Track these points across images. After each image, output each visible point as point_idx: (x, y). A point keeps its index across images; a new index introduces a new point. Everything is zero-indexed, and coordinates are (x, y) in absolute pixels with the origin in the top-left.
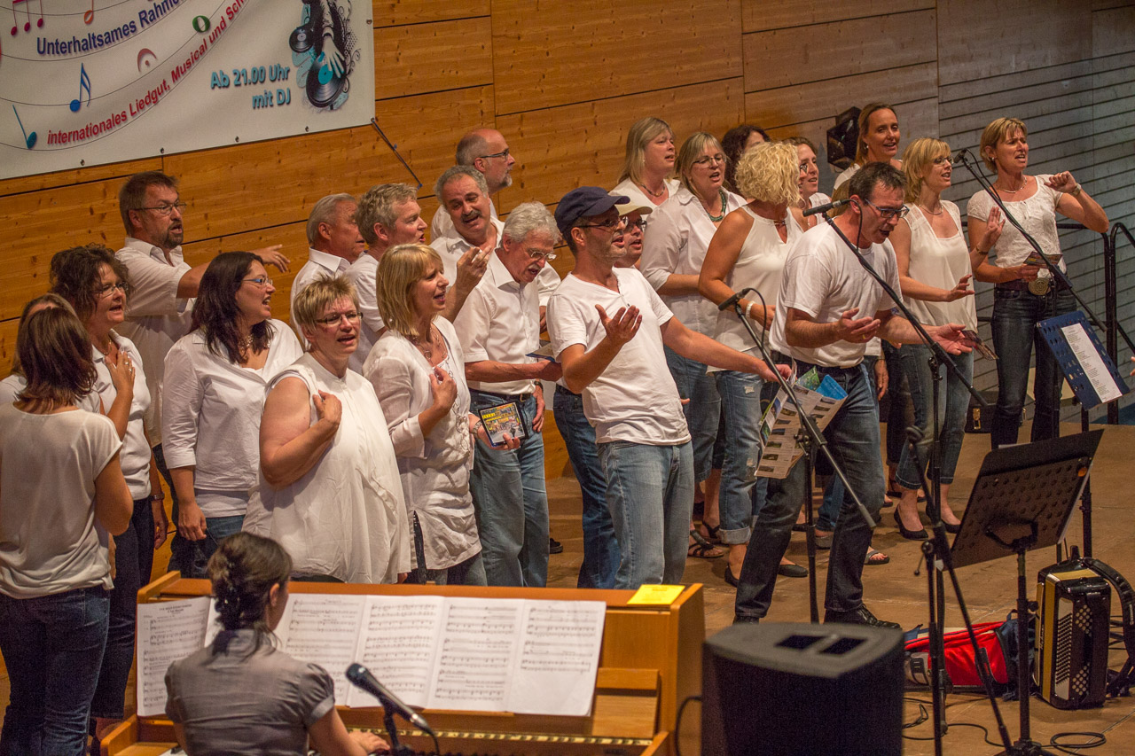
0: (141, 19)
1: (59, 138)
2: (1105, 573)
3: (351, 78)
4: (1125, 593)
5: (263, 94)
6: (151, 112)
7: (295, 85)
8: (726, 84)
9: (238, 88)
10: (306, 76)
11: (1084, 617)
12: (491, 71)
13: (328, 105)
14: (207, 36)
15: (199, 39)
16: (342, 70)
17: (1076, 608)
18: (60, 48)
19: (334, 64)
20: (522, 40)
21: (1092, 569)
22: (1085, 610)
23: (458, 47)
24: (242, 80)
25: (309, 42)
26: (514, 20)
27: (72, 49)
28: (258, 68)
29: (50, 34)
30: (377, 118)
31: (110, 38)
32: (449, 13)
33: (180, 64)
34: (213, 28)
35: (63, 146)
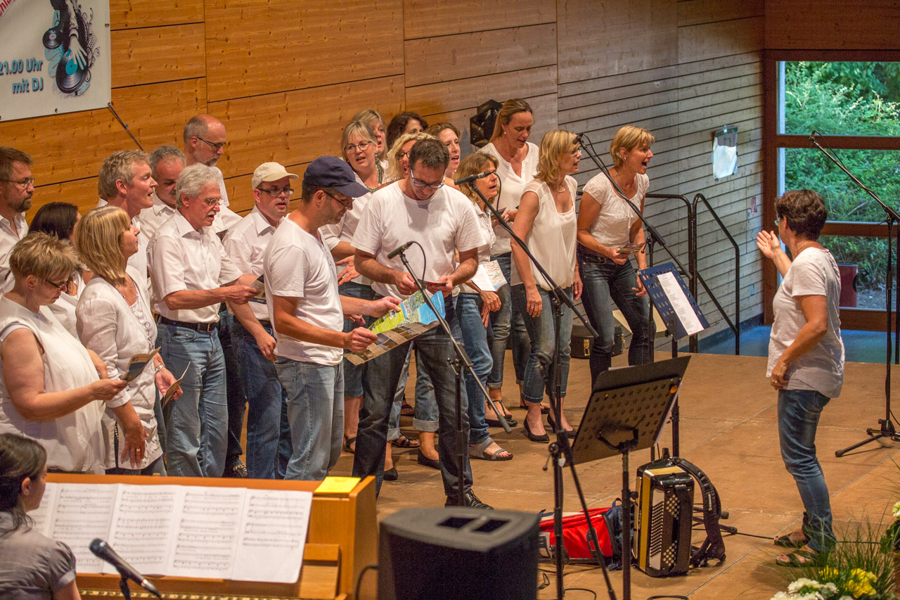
2: (689, 469)
3: (92, 70)
4: (705, 485)
5: (21, 83)
7: (47, 74)
8: (391, 80)
10: (56, 68)
11: (673, 505)
12: (204, 66)
13: (73, 91)
17: (667, 497)
19: (79, 58)
20: (229, 42)
21: (679, 466)
22: (674, 499)
23: (178, 46)
24: (4, 70)
25: (58, 41)
26: (222, 26)
28: (18, 61)
30: (113, 104)
32: (171, 19)
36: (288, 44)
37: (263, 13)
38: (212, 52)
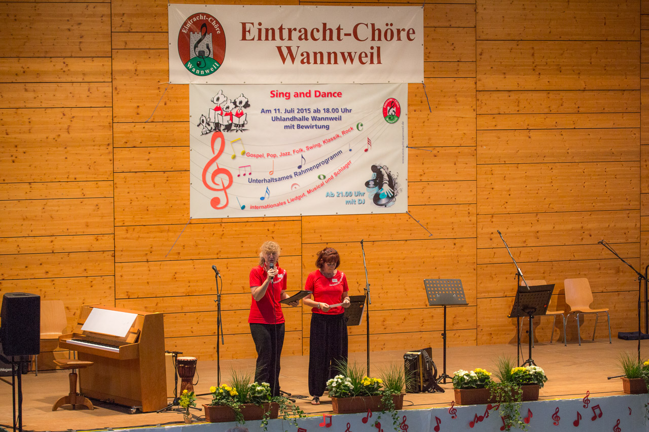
0: (295, 175)
1: (256, 207)
3: (396, 197)
6: (297, 202)
7: (367, 198)
9: (338, 198)
10: (373, 195)
13: (384, 205)
14: (324, 181)
15: (320, 182)
16: (392, 195)
18: (258, 181)
20: (494, 189)
23: (456, 190)
24: (340, 195)
26: (490, 182)
27: (263, 181)
28: (349, 191)
29: (254, 177)
30: (410, 212)
31: (280, 179)
32: (453, 179)
33: (311, 189)
34: (327, 178)
35: (256, 210)
36: (540, 192)
37: (521, 178)
38: (481, 193)
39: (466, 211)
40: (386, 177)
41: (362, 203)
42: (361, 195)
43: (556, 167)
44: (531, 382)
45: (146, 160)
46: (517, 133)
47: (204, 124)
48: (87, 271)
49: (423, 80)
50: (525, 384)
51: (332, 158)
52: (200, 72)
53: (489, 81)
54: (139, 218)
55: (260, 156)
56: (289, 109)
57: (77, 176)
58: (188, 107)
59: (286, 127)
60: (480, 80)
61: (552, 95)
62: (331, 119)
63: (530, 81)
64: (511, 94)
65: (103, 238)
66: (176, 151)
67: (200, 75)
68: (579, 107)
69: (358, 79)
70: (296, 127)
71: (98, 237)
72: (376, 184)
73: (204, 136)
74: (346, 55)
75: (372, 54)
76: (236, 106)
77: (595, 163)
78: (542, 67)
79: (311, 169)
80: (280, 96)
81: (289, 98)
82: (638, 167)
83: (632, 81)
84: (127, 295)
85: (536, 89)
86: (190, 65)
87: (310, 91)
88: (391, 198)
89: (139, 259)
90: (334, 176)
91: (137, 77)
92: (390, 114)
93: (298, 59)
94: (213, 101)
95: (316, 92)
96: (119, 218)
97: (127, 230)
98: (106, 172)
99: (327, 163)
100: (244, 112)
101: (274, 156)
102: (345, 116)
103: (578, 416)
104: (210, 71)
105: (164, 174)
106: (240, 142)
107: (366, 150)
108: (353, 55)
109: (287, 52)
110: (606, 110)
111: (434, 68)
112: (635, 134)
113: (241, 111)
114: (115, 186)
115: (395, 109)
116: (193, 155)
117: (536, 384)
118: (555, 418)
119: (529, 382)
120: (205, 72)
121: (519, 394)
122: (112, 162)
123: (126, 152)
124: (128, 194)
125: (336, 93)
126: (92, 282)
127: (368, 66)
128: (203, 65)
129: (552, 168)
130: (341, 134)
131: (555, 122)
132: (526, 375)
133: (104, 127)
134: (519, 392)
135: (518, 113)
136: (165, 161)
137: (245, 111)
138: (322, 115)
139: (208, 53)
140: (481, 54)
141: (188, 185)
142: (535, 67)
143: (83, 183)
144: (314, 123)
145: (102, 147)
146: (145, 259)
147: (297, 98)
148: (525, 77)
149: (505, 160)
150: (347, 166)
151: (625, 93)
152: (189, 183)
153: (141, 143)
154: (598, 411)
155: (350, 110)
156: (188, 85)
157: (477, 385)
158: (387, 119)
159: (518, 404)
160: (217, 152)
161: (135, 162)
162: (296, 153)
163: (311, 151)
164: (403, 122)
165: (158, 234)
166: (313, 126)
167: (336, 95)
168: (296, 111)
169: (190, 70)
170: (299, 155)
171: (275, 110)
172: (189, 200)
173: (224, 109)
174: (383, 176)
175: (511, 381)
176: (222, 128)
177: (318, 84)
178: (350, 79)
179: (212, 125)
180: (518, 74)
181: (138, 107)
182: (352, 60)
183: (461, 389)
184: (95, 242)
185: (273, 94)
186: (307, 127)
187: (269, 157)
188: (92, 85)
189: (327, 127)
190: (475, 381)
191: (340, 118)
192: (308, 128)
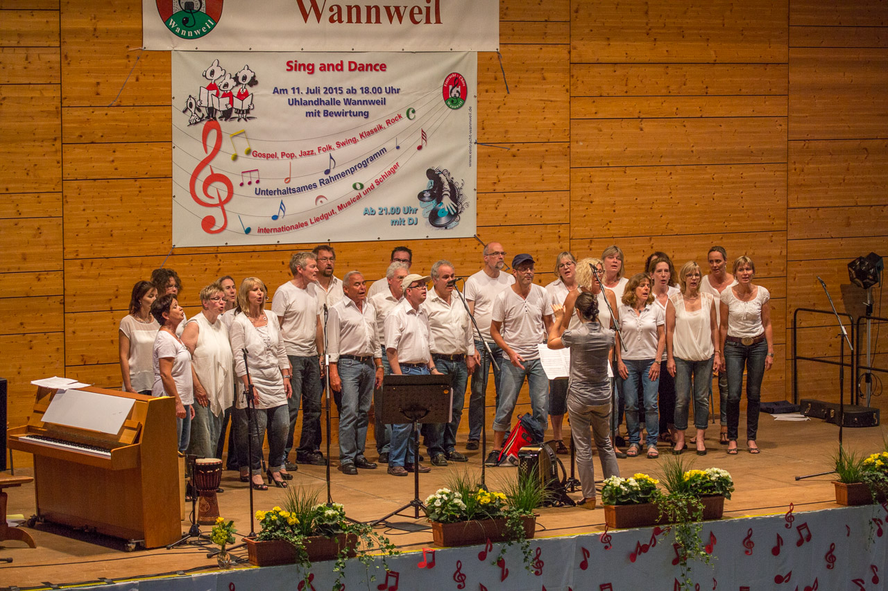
0: (320, 183)
1: (266, 231)
3: (461, 215)
5: (399, 220)
6: (323, 225)
7: (422, 214)
9: (381, 216)
10: (429, 213)
12: (568, 217)
13: (444, 226)
14: (361, 192)
15: (356, 193)
16: (455, 211)
18: (269, 193)
20: (593, 203)
23: (543, 204)
24: (384, 212)
26: (588, 193)
27: (276, 193)
28: (395, 207)
29: (263, 186)
30: (479, 235)
31: (300, 190)
32: (537, 188)
33: (344, 203)
34: (365, 188)
35: (267, 234)
36: (655, 206)
37: (630, 186)
38: (575, 209)
39: (555, 233)
40: (447, 186)
41: (413, 223)
42: (412, 212)
43: (677, 171)
44: (714, 492)
45: (108, 162)
46: (624, 123)
47: (193, 110)
48: (24, 325)
49: (498, 48)
50: (705, 496)
51: (372, 158)
52: (187, 33)
53: (588, 50)
54: (98, 247)
55: (273, 156)
56: (312, 88)
57: (9, 186)
58: (170, 85)
59: (308, 114)
60: (575, 48)
61: (671, 70)
62: (372, 103)
63: (641, 50)
64: (618, 68)
65: (48, 277)
66: (152, 149)
67: (186, 37)
68: (707, 88)
69: (409, 45)
70: (322, 115)
71: (39, 275)
72: (432, 197)
73: (192, 126)
74: (393, 10)
75: (428, 9)
76: (238, 84)
77: (729, 166)
78: (658, 31)
79: (343, 175)
80: (300, 70)
81: (312, 72)
82: (783, 171)
83: (778, 51)
84: (82, 360)
85: (650, 62)
86: (172, 23)
87: (342, 62)
88: (453, 216)
89: (100, 306)
90: (375, 184)
91: (96, 40)
92: (453, 95)
93: (326, 15)
94: (205, 76)
95: (350, 63)
96: (70, 247)
97: (82, 265)
98: (52, 179)
99: (366, 166)
100: (250, 92)
101: (292, 156)
102: (390, 98)
103: (778, 541)
104: (201, 31)
105: (137, 183)
106: (243, 135)
107: (420, 148)
108: (402, 10)
109: (310, 5)
110: (744, 91)
111: (513, 30)
112: (781, 125)
113: (245, 90)
114: (64, 200)
115: (459, 89)
116: (176, 154)
117: (721, 495)
118: (747, 543)
119: (711, 492)
120: (194, 33)
121: (698, 510)
122: (60, 164)
123: (82, 150)
124: (83, 213)
125: (378, 64)
126: (31, 341)
127: (423, 27)
128: (191, 23)
129: (671, 173)
130: (384, 125)
131: (675, 109)
132: (708, 482)
133: (49, 113)
134: (699, 508)
135: (626, 95)
136: (136, 164)
137: (250, 90)
138: (359, 96)
139: (199, 6)
140: (577, 11)
141: (170, 198)
142: (650, 29)
143: (19, 197)
144: (347, 108)
145: (45, 144)
146: (108, 306)
147: (324, 72)
148: (635, 43)
149: (608, 161)
150: (393, 171)
151: (769, 68)
152: (172, 196)
153: (102, 136)
154: (804, 532)
155: (398, 90)
156: (170, 51)
157: (639, 499)
158: (449, 103)
159: (697, 525)
160: (210, 150)
161: (93, 164)
162: (322, 152)
163: (343, 149)
164: (470, 108)
165: (127, 271)
166: (346, 113)
167: (378, 68)
168: (322, 91)
169: (173, 30)
170: (327, 155)
171: (293, 89)
172: (171, 220)
173: (221, 88)
174: (442, 184)
175: (686, 491)
176: (219, 114)
177: (353, 52)
178: (398, 46)
179: (204, 111)
180: (626, 40)
181: (98, 83)
182: (400, 19)
183: (616, 504)
184: (36, 282)
185: (291, 66)
186: (338, 114)
187: (285, 157)
188: (32, 51)
189: (366, 115)
190: (637, 492)
191: (383, 102)
192: (340, 116)
